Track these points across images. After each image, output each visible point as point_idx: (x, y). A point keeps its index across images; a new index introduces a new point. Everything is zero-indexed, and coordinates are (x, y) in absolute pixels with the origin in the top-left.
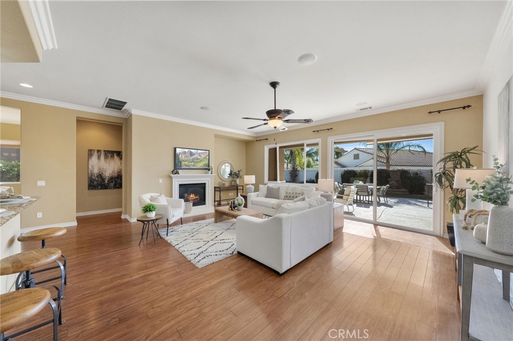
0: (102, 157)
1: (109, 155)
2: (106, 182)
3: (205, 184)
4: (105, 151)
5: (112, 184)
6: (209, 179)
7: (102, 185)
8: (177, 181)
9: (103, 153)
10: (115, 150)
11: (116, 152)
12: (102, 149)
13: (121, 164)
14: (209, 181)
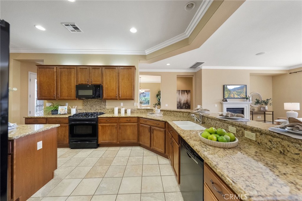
0: (180, 94)
1: (183, 92)
2: (182, 105)
3: (243, 108)
4: (181, 90)
5: (184, 107)
6: (247, 105)
7: (180, 107)
8: (226, 106)
9: (181, 91)
10: (185, 90)
11: (185, 91)
12: (180, 90)
13: (188, 96)
14: (246, 106)
